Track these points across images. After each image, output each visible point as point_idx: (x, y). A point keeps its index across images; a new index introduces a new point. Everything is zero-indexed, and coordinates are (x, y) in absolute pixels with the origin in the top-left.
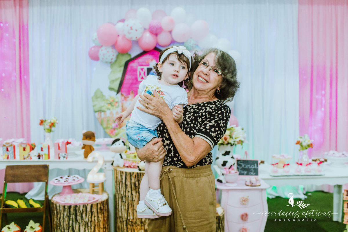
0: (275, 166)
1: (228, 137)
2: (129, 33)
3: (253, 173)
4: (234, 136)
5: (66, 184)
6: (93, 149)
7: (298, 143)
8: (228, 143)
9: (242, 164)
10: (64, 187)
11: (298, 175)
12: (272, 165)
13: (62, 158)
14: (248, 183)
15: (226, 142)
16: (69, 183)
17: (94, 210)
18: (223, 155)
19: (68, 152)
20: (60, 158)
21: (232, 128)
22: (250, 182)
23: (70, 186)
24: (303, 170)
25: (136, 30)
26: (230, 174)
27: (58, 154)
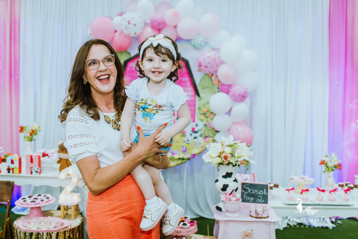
0: (290, 191)
1: (230, 155)
2: (126, 28)
3: (261, 201)
4: (236, 155)
5: (33, 205)
6: (71, 164)
7: (323, 163)
8: (229, 164)
9: (248, 188)
10: (32, 208)
11: (319, 205)
12: (287, 190)
13: (34, 173)
14: (253, 214)
15: (227, 162)
18: (224, 177)
19: (42, 165)
20: (33, 173)
21: (235, 144)
22: (256, 212)
23: (39, 208)
24: (326, 198)
25: (135, 25)
26: (230, 202)
27: (30, 168)
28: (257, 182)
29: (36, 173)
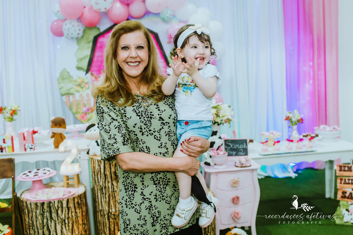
0: (265, 144)
2: (97, 3)
3: (243, 153)
4: (221, 115)
5: (36, 178)
6: (65, 138)
7: (288, 118)
8: (215, 123)
9: (230, 144)
10: (34, 182)
11: (290, 153)
12: (262, 143)
13: (28, 150)
16: (39, 177)
17: (71, 205)
19: (35, 142)
20: (27, 150)
21: (219, 105)
22: (240, 162)
23: (41, 181)
24: (294, 147)
25: (105, 0)
26: (218, 156)
27: (23, 146)
28: (237, 138)
29: (30, 149)
